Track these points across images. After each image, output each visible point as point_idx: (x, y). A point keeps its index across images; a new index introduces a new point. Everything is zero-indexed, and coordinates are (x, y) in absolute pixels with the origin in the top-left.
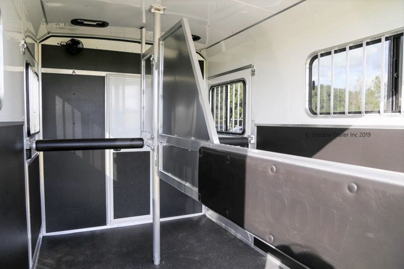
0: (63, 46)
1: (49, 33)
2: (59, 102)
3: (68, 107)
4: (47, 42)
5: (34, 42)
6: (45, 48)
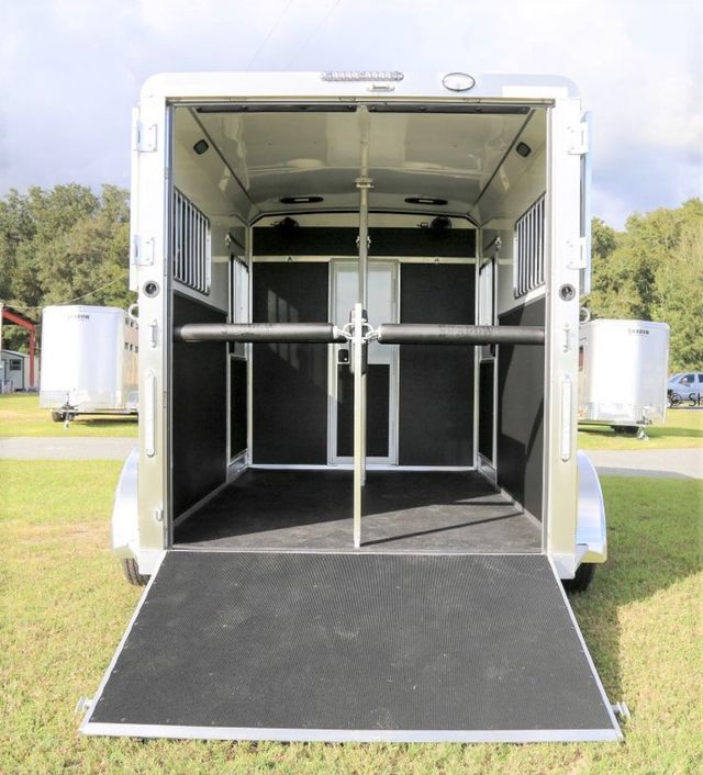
0: (276, 226)
1: (261, 212)
2: (271, 298)
3: (282, 302)
4: (258, 224)
5: (243, 225)
6: (257, 231)
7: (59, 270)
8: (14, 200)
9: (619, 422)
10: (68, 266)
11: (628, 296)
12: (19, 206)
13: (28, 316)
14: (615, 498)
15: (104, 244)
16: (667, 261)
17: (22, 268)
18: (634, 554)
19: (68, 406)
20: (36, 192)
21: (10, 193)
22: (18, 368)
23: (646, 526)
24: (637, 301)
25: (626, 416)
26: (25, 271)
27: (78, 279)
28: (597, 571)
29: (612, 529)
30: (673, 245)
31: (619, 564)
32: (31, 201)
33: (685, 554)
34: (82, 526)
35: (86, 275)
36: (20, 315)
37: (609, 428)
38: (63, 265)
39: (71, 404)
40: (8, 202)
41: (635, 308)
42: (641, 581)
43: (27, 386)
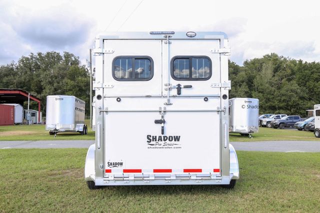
7: (49, 82)
8: (32, 57)
9: (243, 132)
10: (52, 80)
11: (244, 88)
12: (34, 59)
13: (37, 97)
14: (242, 159)
15: (65, 72)
16: (258, 77)
17: (35, 81)
18: (249, 177)
19: (56, 130)
20: (40, 54)
21: (31, 54)
22: (34, 116)
23: (252, 168)
24: (247, 90)
25: (245, 130)
26: (36, 82)
27: (55, 84)
28: (237, 182)
29: (241, 169)
30: (259, 71)
31: (244, 180)
32: (38, 57)
33: (265, 177)
34: (68, 171)
35: (58, 83)
36: (35, 97)
37: (239, 134)
38: (50, 80)
39: (57, 129)
40: (30, 57)
41: (246, 93)
42: (251, 185)
43: (38, 122)
